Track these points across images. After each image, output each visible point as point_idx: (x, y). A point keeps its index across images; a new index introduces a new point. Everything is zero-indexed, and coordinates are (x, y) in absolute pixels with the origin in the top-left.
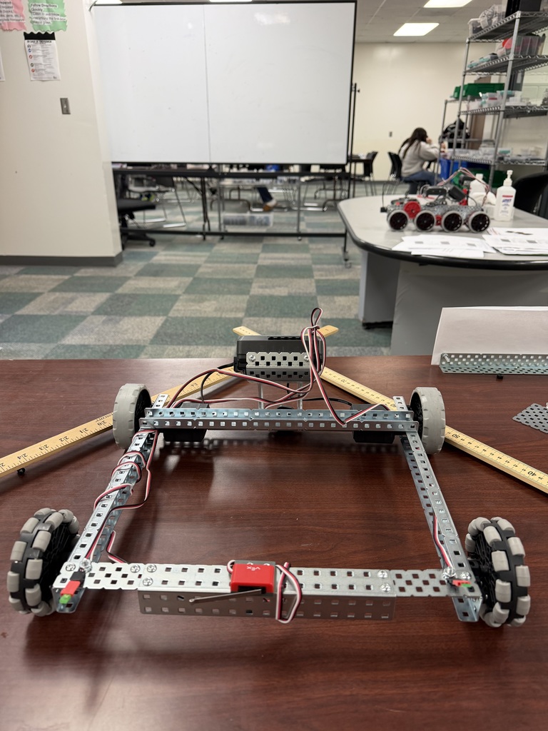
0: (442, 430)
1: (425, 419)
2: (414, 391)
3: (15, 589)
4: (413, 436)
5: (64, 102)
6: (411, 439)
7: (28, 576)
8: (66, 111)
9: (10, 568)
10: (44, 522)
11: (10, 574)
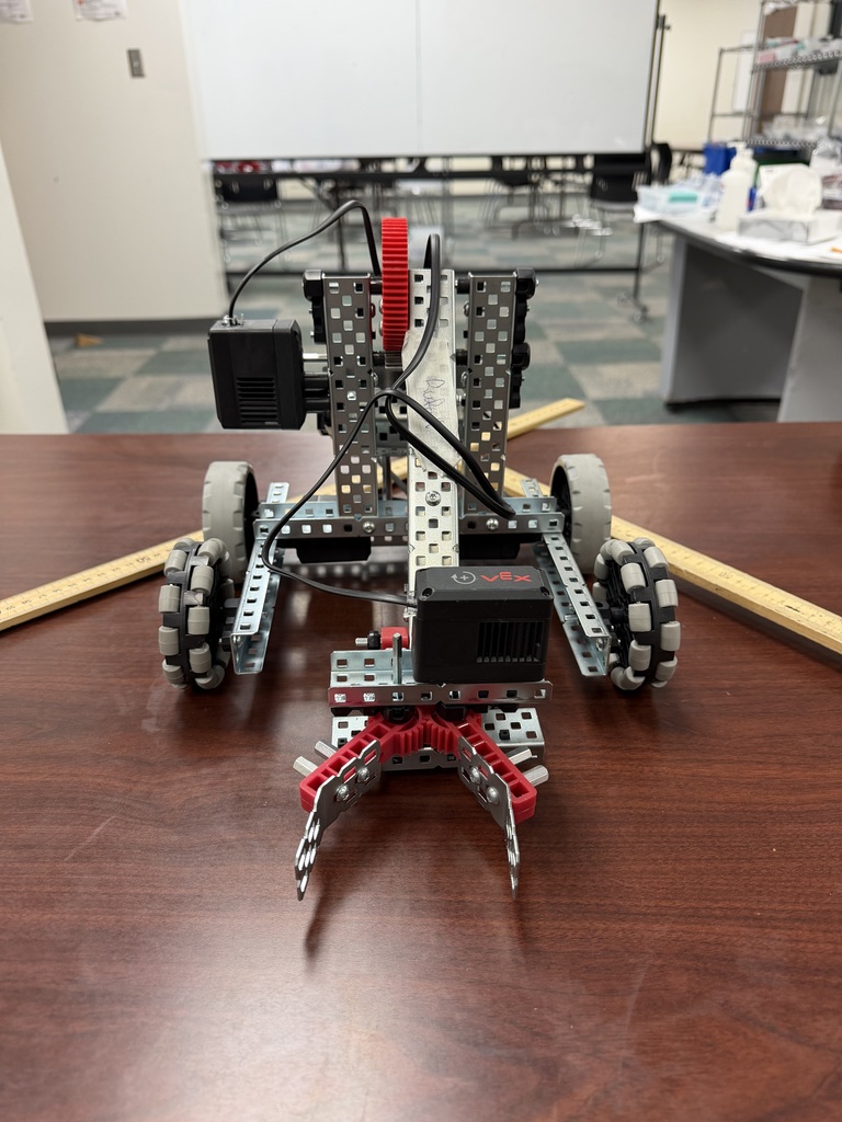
0: (605, 527)
1: (576, 509)
2: (556, 465)
3: (173, 651)
4: (553, 539)
5: (134, 56)
6: (551, 545)
7: (193, 630)
8: (137, 71)
9: (162, 622)
10: (196, 554)
11: (162, 629)
